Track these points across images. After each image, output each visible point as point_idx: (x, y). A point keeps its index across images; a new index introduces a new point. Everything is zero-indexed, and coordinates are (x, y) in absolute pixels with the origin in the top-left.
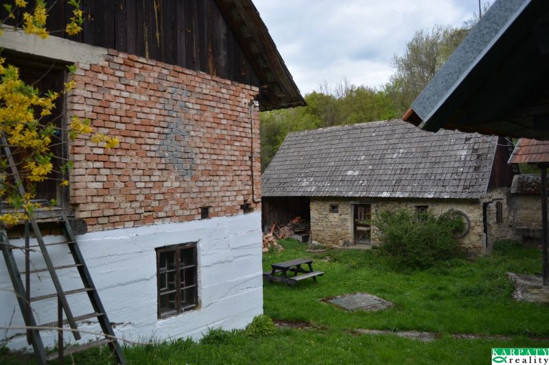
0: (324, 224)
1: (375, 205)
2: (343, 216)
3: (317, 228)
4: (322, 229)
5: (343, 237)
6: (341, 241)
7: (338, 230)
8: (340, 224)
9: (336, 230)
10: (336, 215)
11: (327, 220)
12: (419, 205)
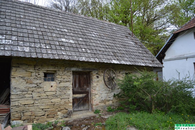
0: (35, 95)
1: (96, 72)
2: (62, 84)
3: (23, 102)
4: (32, 102)
5: (62, 107)
6: (59, 113)
7: (56, 100)
8: (58, 93)
9: (53, 101)
10: (53, 83)
11: (40, 90)
12: (127, 72)
